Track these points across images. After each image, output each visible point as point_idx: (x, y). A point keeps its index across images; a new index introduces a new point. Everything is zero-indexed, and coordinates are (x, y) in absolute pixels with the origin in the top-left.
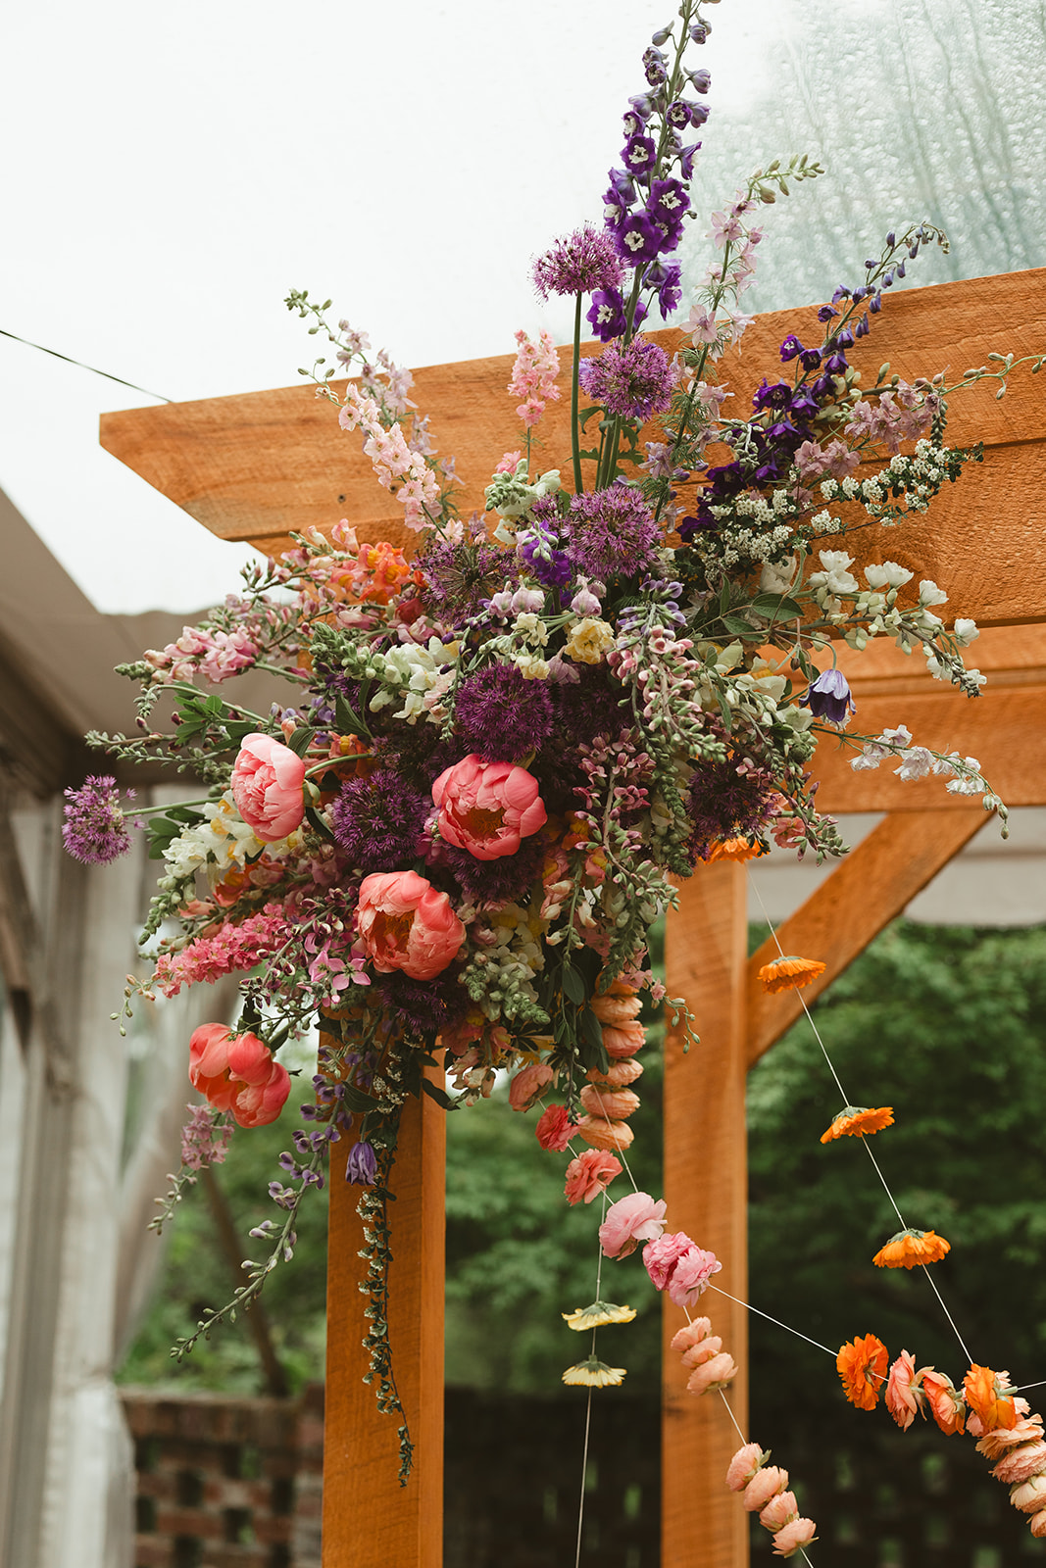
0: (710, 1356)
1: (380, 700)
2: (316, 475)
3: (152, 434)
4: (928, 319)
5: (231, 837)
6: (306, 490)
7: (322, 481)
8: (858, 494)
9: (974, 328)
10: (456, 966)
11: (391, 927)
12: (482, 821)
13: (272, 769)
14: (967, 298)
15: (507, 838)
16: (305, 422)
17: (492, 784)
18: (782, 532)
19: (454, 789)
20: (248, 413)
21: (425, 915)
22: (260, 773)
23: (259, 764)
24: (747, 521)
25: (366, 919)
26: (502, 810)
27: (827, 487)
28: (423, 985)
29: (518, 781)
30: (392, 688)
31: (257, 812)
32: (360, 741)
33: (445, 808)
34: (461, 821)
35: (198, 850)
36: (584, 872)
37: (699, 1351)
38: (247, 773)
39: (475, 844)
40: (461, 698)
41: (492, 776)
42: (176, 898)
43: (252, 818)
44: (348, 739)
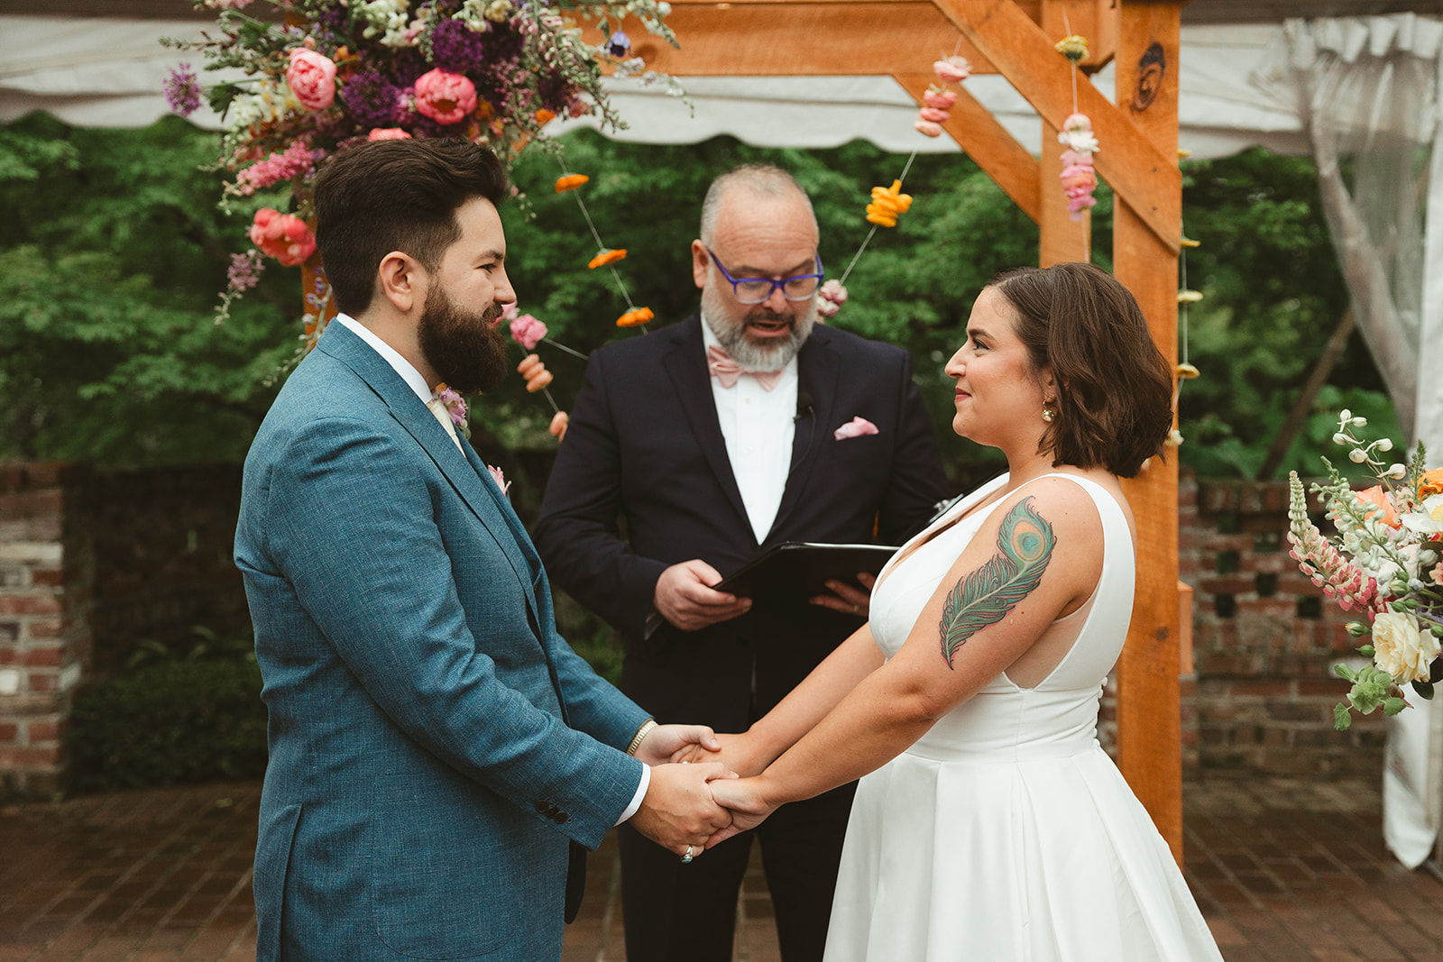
0: (539, 373)
1: (369, 32)
5: (273, 104)
12: (446, 105)
13: (321, 71)
15: (459, 114)
17: (453, 86)
19: (431, 88)
22: (312, 73)
23: (312, 67)
26: (458, 100)
29: (466, 85)
30: (377, 25)
31: (309, 94)
32: (351, 52)
33: (423, 96)
34: (432, 104)
35: (255, 111)
36: (491, 131)
37: (534, 370)
38: (303, 72)
39: (440, 117)
40: (435, 38)
41: (451, 80)
42: (241, 138)
43: (303, 97)
44: (343, 51)
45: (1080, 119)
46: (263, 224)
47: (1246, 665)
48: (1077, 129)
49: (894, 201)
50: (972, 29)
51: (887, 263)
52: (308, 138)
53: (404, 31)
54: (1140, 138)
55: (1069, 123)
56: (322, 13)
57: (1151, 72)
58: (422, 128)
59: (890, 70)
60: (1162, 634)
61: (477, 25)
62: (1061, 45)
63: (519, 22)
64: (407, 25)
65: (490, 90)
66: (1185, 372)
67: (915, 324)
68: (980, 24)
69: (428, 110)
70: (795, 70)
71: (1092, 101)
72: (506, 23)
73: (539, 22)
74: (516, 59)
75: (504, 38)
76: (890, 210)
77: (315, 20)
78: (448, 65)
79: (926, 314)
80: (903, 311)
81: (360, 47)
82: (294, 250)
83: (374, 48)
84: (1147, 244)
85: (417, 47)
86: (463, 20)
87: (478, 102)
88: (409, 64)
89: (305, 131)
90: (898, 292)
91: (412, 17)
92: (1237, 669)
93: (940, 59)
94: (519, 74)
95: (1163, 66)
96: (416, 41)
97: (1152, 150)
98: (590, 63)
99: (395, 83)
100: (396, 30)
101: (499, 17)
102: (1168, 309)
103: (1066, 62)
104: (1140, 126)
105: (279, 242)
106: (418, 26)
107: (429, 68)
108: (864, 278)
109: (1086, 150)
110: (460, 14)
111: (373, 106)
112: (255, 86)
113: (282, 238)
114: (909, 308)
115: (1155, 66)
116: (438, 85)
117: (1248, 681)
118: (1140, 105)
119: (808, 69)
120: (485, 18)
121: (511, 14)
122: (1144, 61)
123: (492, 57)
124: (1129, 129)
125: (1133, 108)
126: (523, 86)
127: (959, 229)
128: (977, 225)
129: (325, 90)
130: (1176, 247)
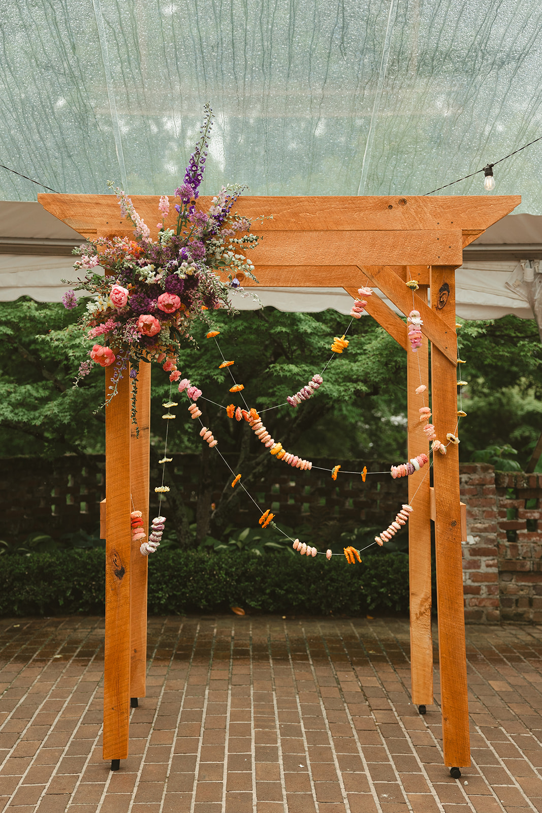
1: (141, 279)
2: (100, 217)
3: (54, 201)
4: (244, 202)
5: (103, 305)
6: (98, 220)
7: (102, 218)
8: (237, 243)
9: (253, 206)
10: (158, 334)
11: (147, 326)
12: (169, 306)
13: (123, 293)
14: (251, 200)
15: (174, 309)
16: (97, 203)
17: (172, 299)
18: (223, 248)
19: (164, 299)
20: (81, 199)
21: (155, 324)
22: (120, 294)
23: (119, 292)
24: (215, 245)
25: (141, 325)
26: (174, 304)
27: (231, 240)
28: (151, 338)
29: (177, 299)
30: (144, 276)
31: (117, 302)
32: (133, 285)
33: (161, 303)
34: (164, 306)
35: (96, 308)
36: (185, 315)
37: (195, 410)
38: (116, 294)
39: (166, 310)
40: (167, 282)
41: (172, 297)
42: (90, 318)
43: (115, 303)
44: (130, 285)
45: (416, 312)
46: (96, 350)
47: (523, 566)
48: (415, 316)
49: (343, 343)
50: (373, 277)
51: (344, 365)
52: (114, 317)
53: (154, 278)
54: (440, 320)
55: (411, 314)
56: (123, 271)
57: (444, 294)
58: (159, 314)
59: (342, 285)
60: (454, 524)
61: (182, 276)
62: (408, 284)
63: (198, 275)
64: (155, 276)
65: (186, 300)
66: (461, 414)
67: (357, 392)
68: (376, 275)
69: (162, 308)
70: (302, 285)
71: (421, 306)
72: (193, 275)
73: (206, 275)
74: (196, 288)
75: (192, 281)
76: (340, 347)
77: (119, 274)
78: (170, 291)
79: (363, 388)
80: (352, 387)
81: (136, 283)
82: (107, 361)
83: (143, 285)
84: (444, 362)
85: (160, 284)
86: (178, 274)
87: (181, 305)
88: (155, 290)
89: (113, 315)
90: (349, 378)
91: (157, 273)
92: (518, 568)
93: (361, 287)
94: (196, 294)
95: (449, 292)
96: (159, 282)
97: (445, 325)
98: (224, 290)
99: (149, 297)
100: (151, 278)
101: (191, 274)
102: (453, 388)
103: (410, 290)
104: (440, 316)
105: (102, 358)
106: (159, 276)
107: (164, 292)
108: (333, 372)
109: (418, 324)
110: (177, 272)
111: (141, 306)
112: (96, 298)
113: (103, 356)
114: (355, 385)
115: (445, 292)
116: (166, 298)
117: (524, 574)
118: (440, 307)
119: (308, 284)
120: (185, 273)
121: (195, 272)
122: (441, 290)
123: (187, 288)
124: (436, 317)
125: (437, 308)
126: (199, 299)
127: (377, 349)
128: (386, 348)
129: (124, 300)
130: (456, 364)
